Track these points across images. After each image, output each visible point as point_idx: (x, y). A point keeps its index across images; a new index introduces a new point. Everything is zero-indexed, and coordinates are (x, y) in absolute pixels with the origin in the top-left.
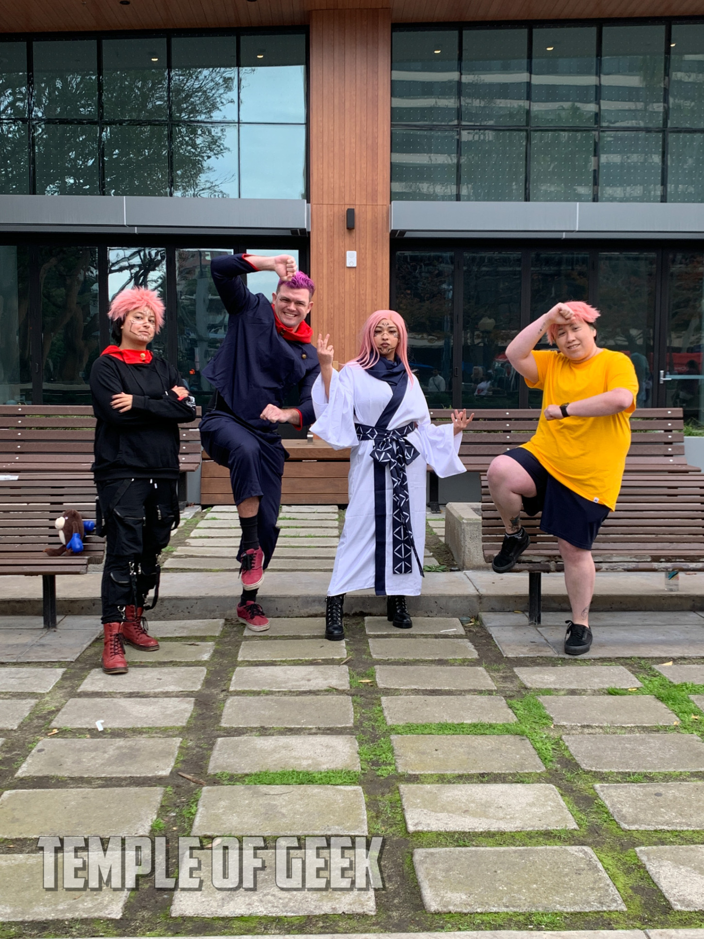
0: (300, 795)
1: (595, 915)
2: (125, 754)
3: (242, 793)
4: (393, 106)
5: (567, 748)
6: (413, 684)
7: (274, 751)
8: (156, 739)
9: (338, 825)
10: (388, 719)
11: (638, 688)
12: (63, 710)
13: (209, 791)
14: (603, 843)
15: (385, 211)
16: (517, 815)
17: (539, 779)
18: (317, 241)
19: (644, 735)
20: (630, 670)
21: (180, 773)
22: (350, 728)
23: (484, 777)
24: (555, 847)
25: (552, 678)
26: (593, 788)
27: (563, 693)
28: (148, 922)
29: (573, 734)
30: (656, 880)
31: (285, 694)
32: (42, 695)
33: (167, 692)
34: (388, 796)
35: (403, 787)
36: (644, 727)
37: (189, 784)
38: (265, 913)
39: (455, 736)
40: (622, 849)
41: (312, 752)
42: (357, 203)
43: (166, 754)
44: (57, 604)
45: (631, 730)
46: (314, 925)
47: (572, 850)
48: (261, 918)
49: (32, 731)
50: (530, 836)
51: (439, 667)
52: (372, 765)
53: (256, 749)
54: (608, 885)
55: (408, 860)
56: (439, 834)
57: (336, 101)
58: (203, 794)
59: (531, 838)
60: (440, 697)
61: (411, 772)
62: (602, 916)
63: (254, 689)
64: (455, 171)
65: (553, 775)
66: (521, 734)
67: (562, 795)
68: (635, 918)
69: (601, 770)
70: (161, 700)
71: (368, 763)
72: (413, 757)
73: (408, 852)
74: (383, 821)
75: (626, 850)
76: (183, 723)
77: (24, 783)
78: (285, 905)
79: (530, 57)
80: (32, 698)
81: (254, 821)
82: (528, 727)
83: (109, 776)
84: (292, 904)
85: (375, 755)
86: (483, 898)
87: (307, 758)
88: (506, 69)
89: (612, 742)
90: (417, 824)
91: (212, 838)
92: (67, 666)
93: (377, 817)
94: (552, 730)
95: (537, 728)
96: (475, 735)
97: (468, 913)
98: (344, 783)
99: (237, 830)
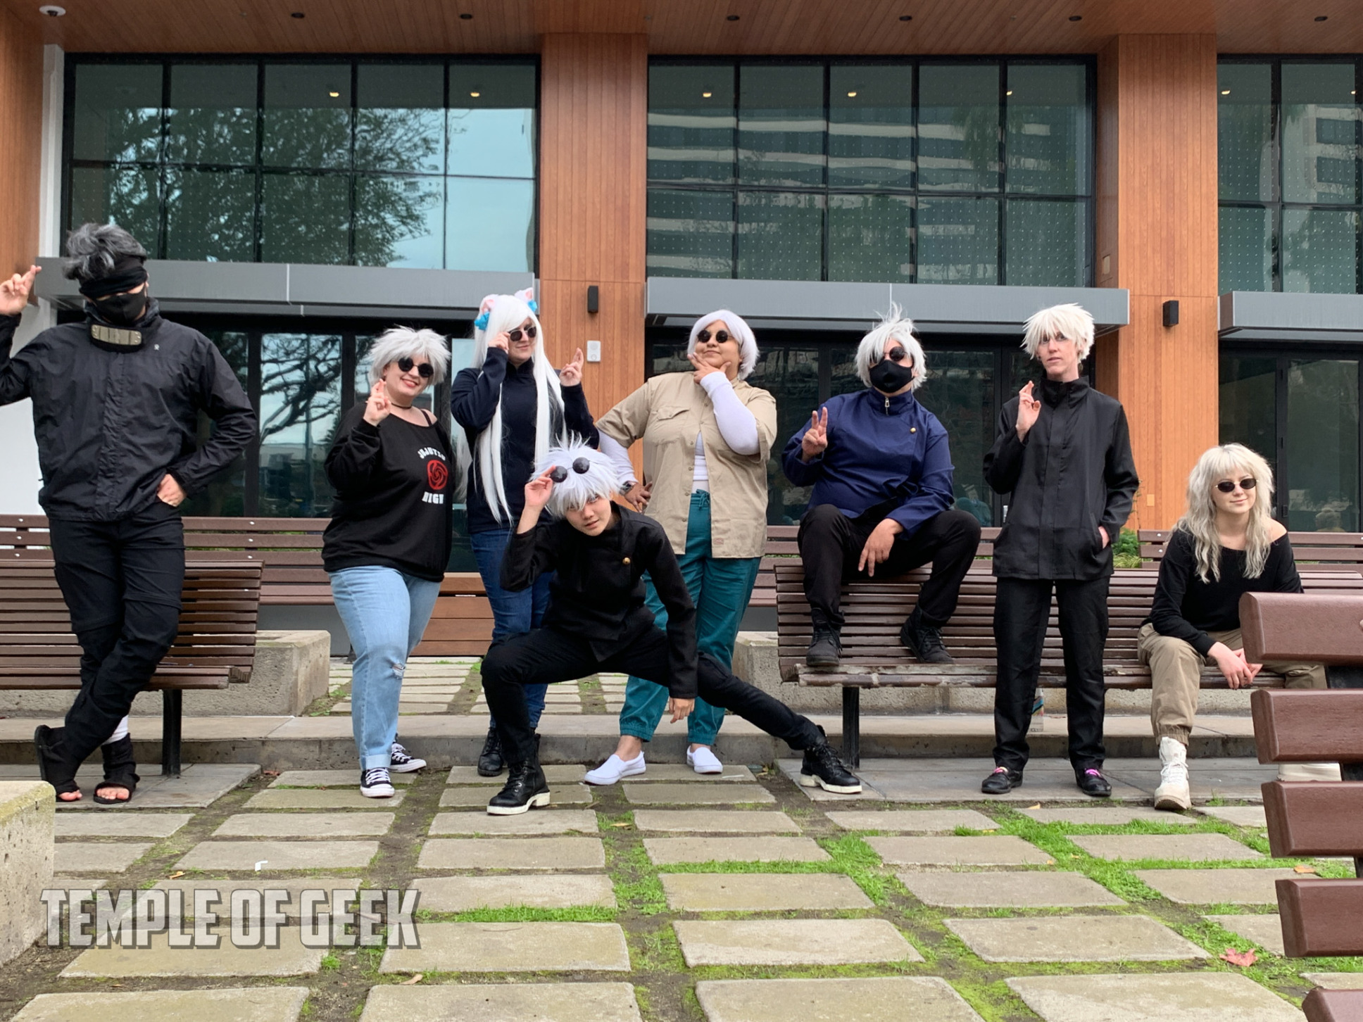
0: (534, 931)
4: (650, 158)
5: (903, 885)
6: (687, 827)
7: (495, 890)
8: (325, 879)
9: (588, 960)
10: (654, 859)
11: (995, 830)
12: (191, 852)
14: (961, 976)
15: (639, 290)
16: (839, 948)
17: (867, 914)
19: (1007, 873)
20: (983, 814)
22: (601, 869)
23: (790, 914)
24: (894, 979)
25: (879, 821)
26: (942, 924)
27: (893, 834)
29: (911, 873)
30: (1035, 1009)
31: (507, 837)
32: (160, 840)
33: (339, 837)
34: (656, 933)
35: (678, 924)
36: (1007, 867)
39: (748, 875)
40: (986, 981)
41: (548, 890)
42: (602, 279)
45: (989, 869)
47: (918, 981)
49: (147, 874)
50: (858, 970)
51: (722, 812)
52: (634, 903)
53: (469, 888)
54: (971, 1014)
55: (689, 994)
56: (731, 968)
57: (576, 149)
60: (725, 839)
61: (689, 910)
63: (464, 833)
64: (731, 243)
65: (886, 912)
66: (841, 872)
67: (899, 930)
69: (951, 906)
70: (331, 843)
71: (628, 901)
72: (690, 894)
73: (689, 986)
74: (651, 957)
75: (993, 981)
76: (365, 863)
79: (827, 103)
80: (146, 842)
81: (469, 956)
82: (849, 865)
85: (637, 894)
87: (541, 896)
89: (965, 879)
90: (698, 958)
91: (409, 975)
92: (196, 813)
93: (642, 953)
94: (882, 869)
95: (860, 866)
96: (776, 873)
98: (595, 920)
99: (444, 966)
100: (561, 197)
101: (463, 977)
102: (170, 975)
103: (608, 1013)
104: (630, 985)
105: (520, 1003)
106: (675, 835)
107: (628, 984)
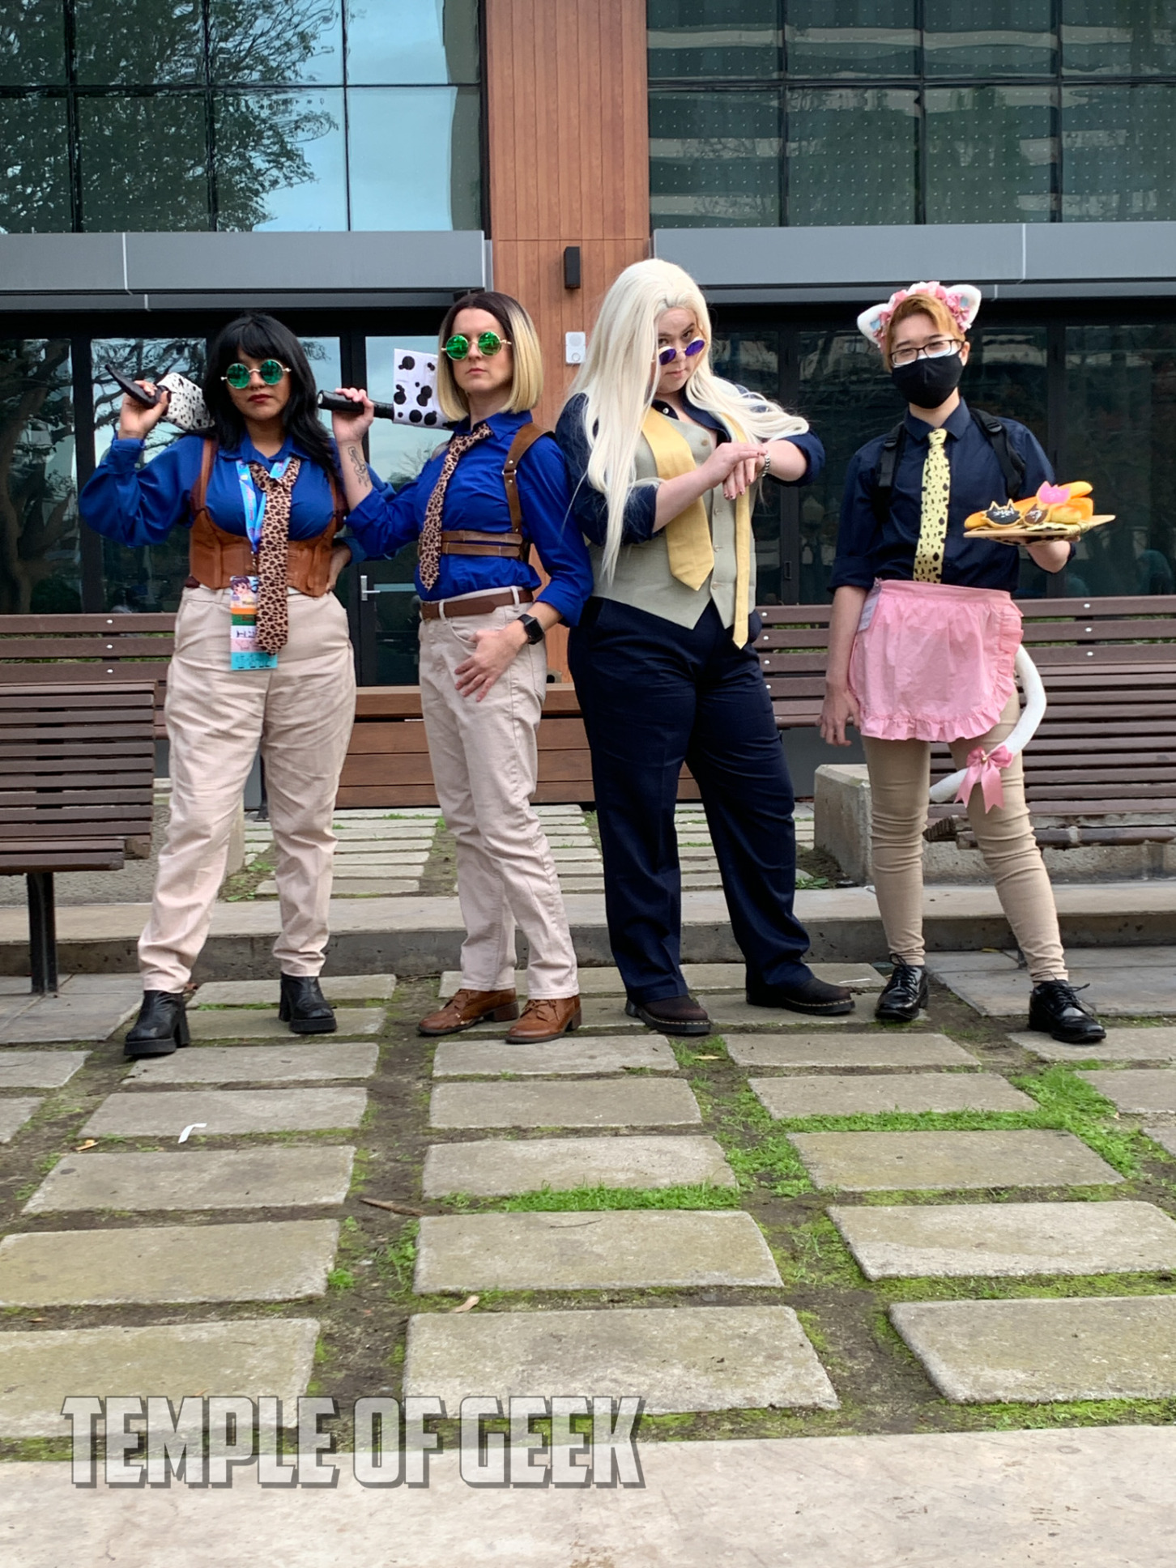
0: (625, 1225)
2: (244, 1173)
3: (503, 1225)
4: (651, 46)
5: (1158, 1147)
6: (808, 1060)
7: (552, 1160)
8: (304, 1149)
9: (718, 1270)
10: (772, 1110)
12: (100, 1110)
13: (434, 1223)
15: (640, 250)
16: (1090, 1249)
17: (1115, 1194)
21: (366, 1200)
22: (697, 1127)
23: (998, 1194)
27: (1118, 1066)
29: (1165, 1126)
31: (548, 1078)
32: (50, 1092)
33: (307, 1081)
34: (803, 1227)
35: (834, 1210)
37: (387, 1215)
39: (920, 1134)
41: (630, 1161)
42: (586, 236)
43: (330, 1170)
44: (59, 950)
46: (715, 1427)
49: (43, 1146)
50: (1126, 1279)
52: (760, 1179)
53: (514, 1159)
55: (881, 1324)
56: (934, 1282)
57: (539, 36)
58: (424, 1228)
59: (1130, 1284)
60: (870, 1077)
61: (846, 1189)
63: (485, 1073)
64: (777, 172)
65: (1143, 1190)
66: (1058, 1127)
70: (298, 1091)
71: (750, 1175)
72: (842, 1164)
73: (878, 1311)
74: (809, 1264)
76: (352, 1123)
77: (42, 1223)
80: (31, 1096)
81: (541, 1266)
82: (1068, 1116)
83: (218, 1207)
84: (657, 1394)
85: (761, 1164)
86: (1062, 1377)
87: (624, 1170)
90: (883, 1266)
91: (459, 1297)
92: (92, 1048)
93: (794, 1258)
94: (1118, 1122)
95: (1085, 1118)
96: (961, 1129)
97: (1038, 1402)
98: (712, 1207)
99: (508, 1281)
100: (519, 112)
101: (540, 1298)
102: (111, 1302)
103: (769, 1357)
104: (791, 1310)
105: (635, 1340)
106: (793, 1073)
107: (786, 1308)
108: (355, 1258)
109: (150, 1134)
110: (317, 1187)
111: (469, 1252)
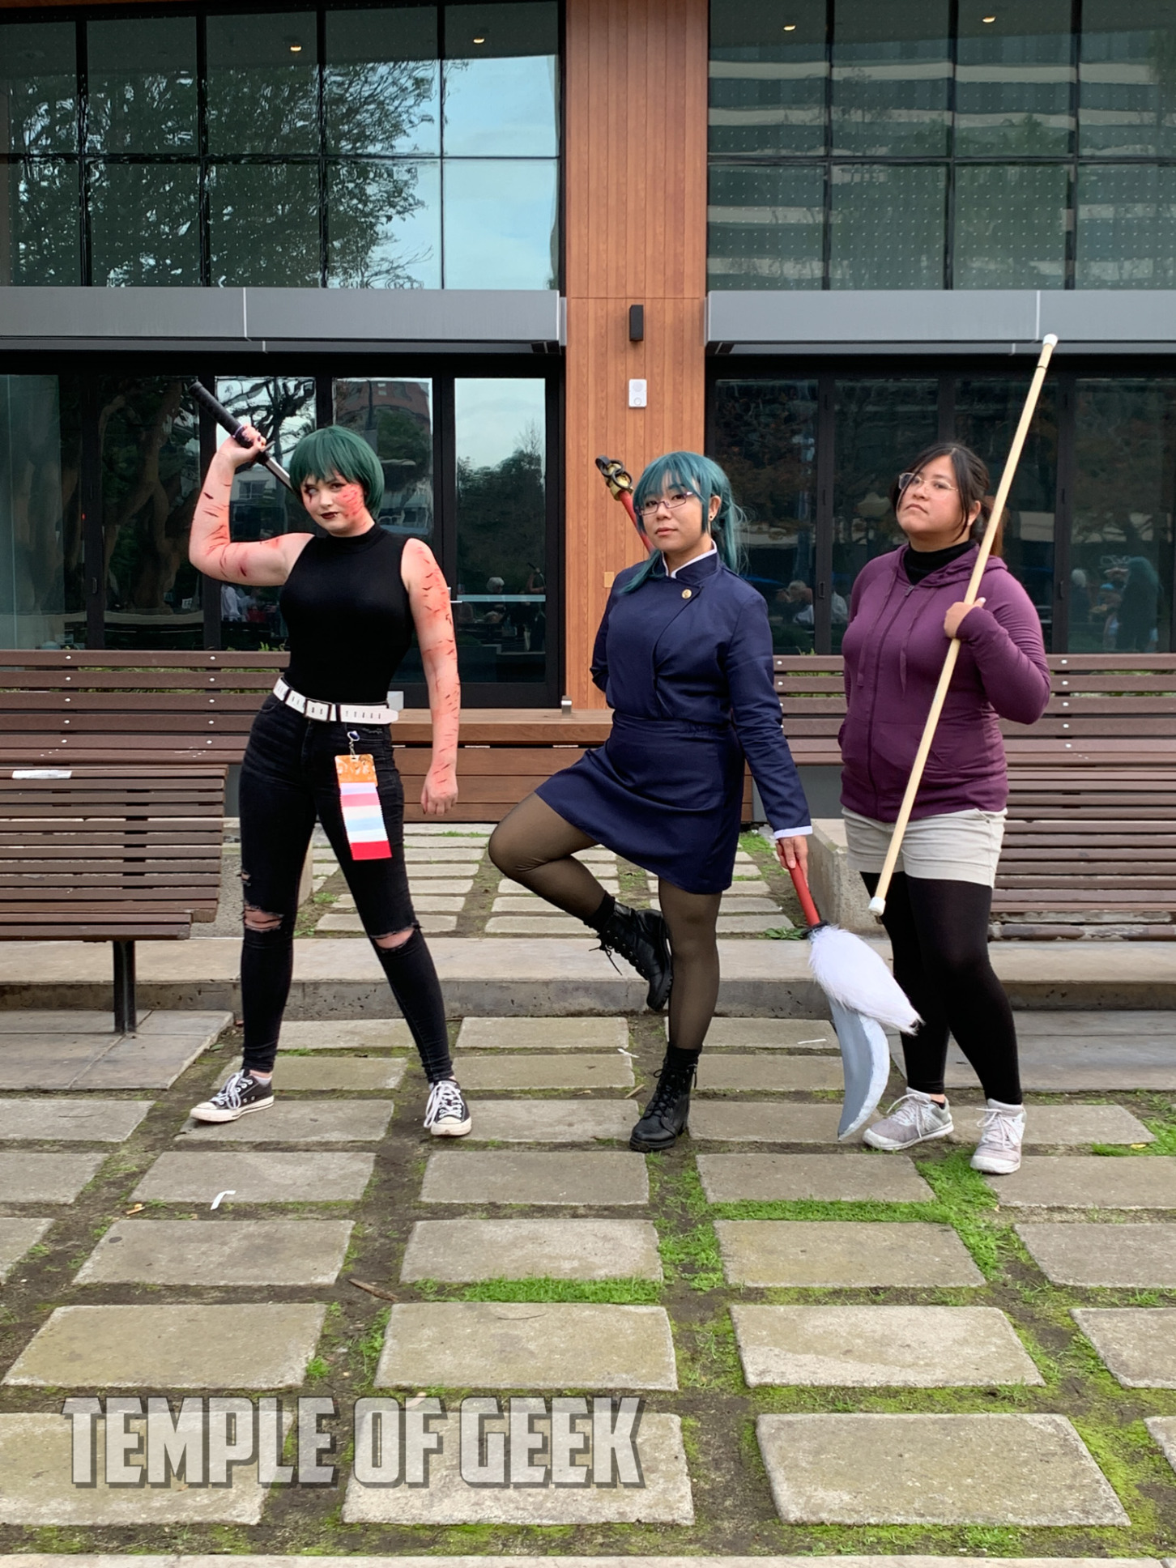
0: (560, 1320)
1: (1075, 1532)
2: (258, 1247)
3: (460, 1316)
4: (711, 124)
5: (1023, 1246)
6: (752, 1134)
7: (514, 1244)
8: (311, 1222)
9: (627, 1372)
10: (709, 1193)
11: (1147, 1144)
12: (151, 1172)
13: (404, 1312)
14: (1089, 1410)
15: (696, 309)
16: (937, 1360)
17: (974, 1298)
18: (578, 362)
19: (1158, 1225)
20: (1133, 1113)
21: (353, 1280)
22: (643, 1208)
23: (878, 1294)
24: (1005, 1416)
26: (1070, 1315)
28: (305, 1530)
29: (1034, 1222)
32: (115, 1147)
33: (327, 1143)
34: (711, 1324)
35: (738, 1310)
36: (1159, 1212)
37: (369, 1299)
38: (503, 1519)
39: (827, 1224)
40: (1121, 1421)
41: (578, 1248)
42: (649, 294)
43: (329, 1247)
44: (137, 991)
45: (1136, 1216)
46: (589, 1541)
47: (1034, 1421)
48: (497, 1527)
49: (99, 1207)
50: (959, 1395)
51: (796, 1105)
52: (683, 1272)
53: (482, 1241)
54: (1098, 1482)
55: (747, 1433)
56: (801, 1390)
57: (612, 117)
58: (393, 1316)
59: (961, 1399)
60: (799, 1156)
61: (750, 1284)
62: (1087, 1534)
63: (477, 1139)
64: (821, 238)
65: (1000, 1293)
66: (942, 1221)
67: (1015, 1326)
68: (1146, 1538)
69: (1083, 1284)
70: (317, 1155)
71: (676, 1267)
72: (753, 1257)
73: (748, 1421)
74: (704, 1366)
75: (1129, 1422)
76: (355, 1195)
77: (87, 1295)
78: (539, 1507)
79: (953, 35)
80: (98, 1151)
81: (482, 1362)
82: (955, 1208)
83: (232, 1284)
84: (549, 1505)
85: (688, 1254)
86: (879, 1500)
87: (571, 1258)
88: (909, 55)
89: (1103, 1236)
90: (762, 1373)
91: (411, 1392)
92: (156, 1098)
93: (693, 1360)
94: (997, 1215)
95: (970, 1210)
96: (862, 1221)
97: (854, 1525)
98: (635, 1302)
99: (452, 1379)
100: (593, 183)
101: (476, 1396)
102: (130, 1385)
104: (677, 1418)
106: (737, 1149)
107: (673, 1416)
108: (334, 1345)
109: (188, 1200)
110: (315, 1265)
111: (425, 1345)
